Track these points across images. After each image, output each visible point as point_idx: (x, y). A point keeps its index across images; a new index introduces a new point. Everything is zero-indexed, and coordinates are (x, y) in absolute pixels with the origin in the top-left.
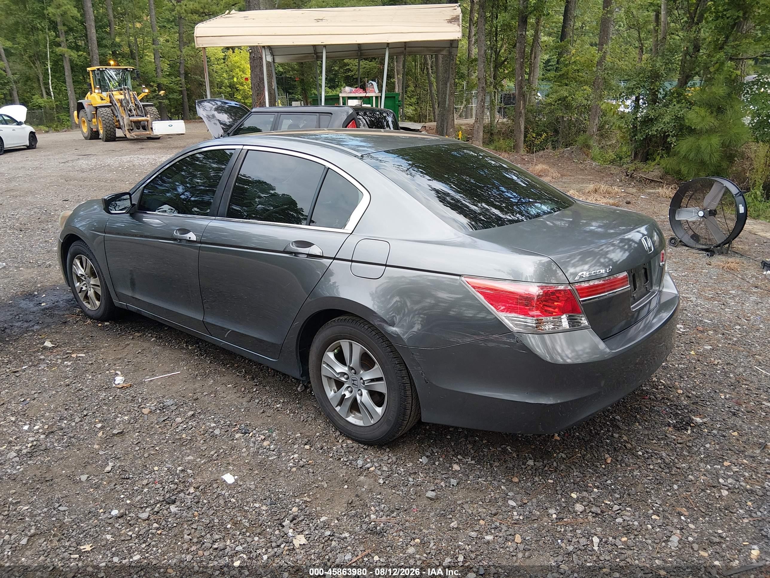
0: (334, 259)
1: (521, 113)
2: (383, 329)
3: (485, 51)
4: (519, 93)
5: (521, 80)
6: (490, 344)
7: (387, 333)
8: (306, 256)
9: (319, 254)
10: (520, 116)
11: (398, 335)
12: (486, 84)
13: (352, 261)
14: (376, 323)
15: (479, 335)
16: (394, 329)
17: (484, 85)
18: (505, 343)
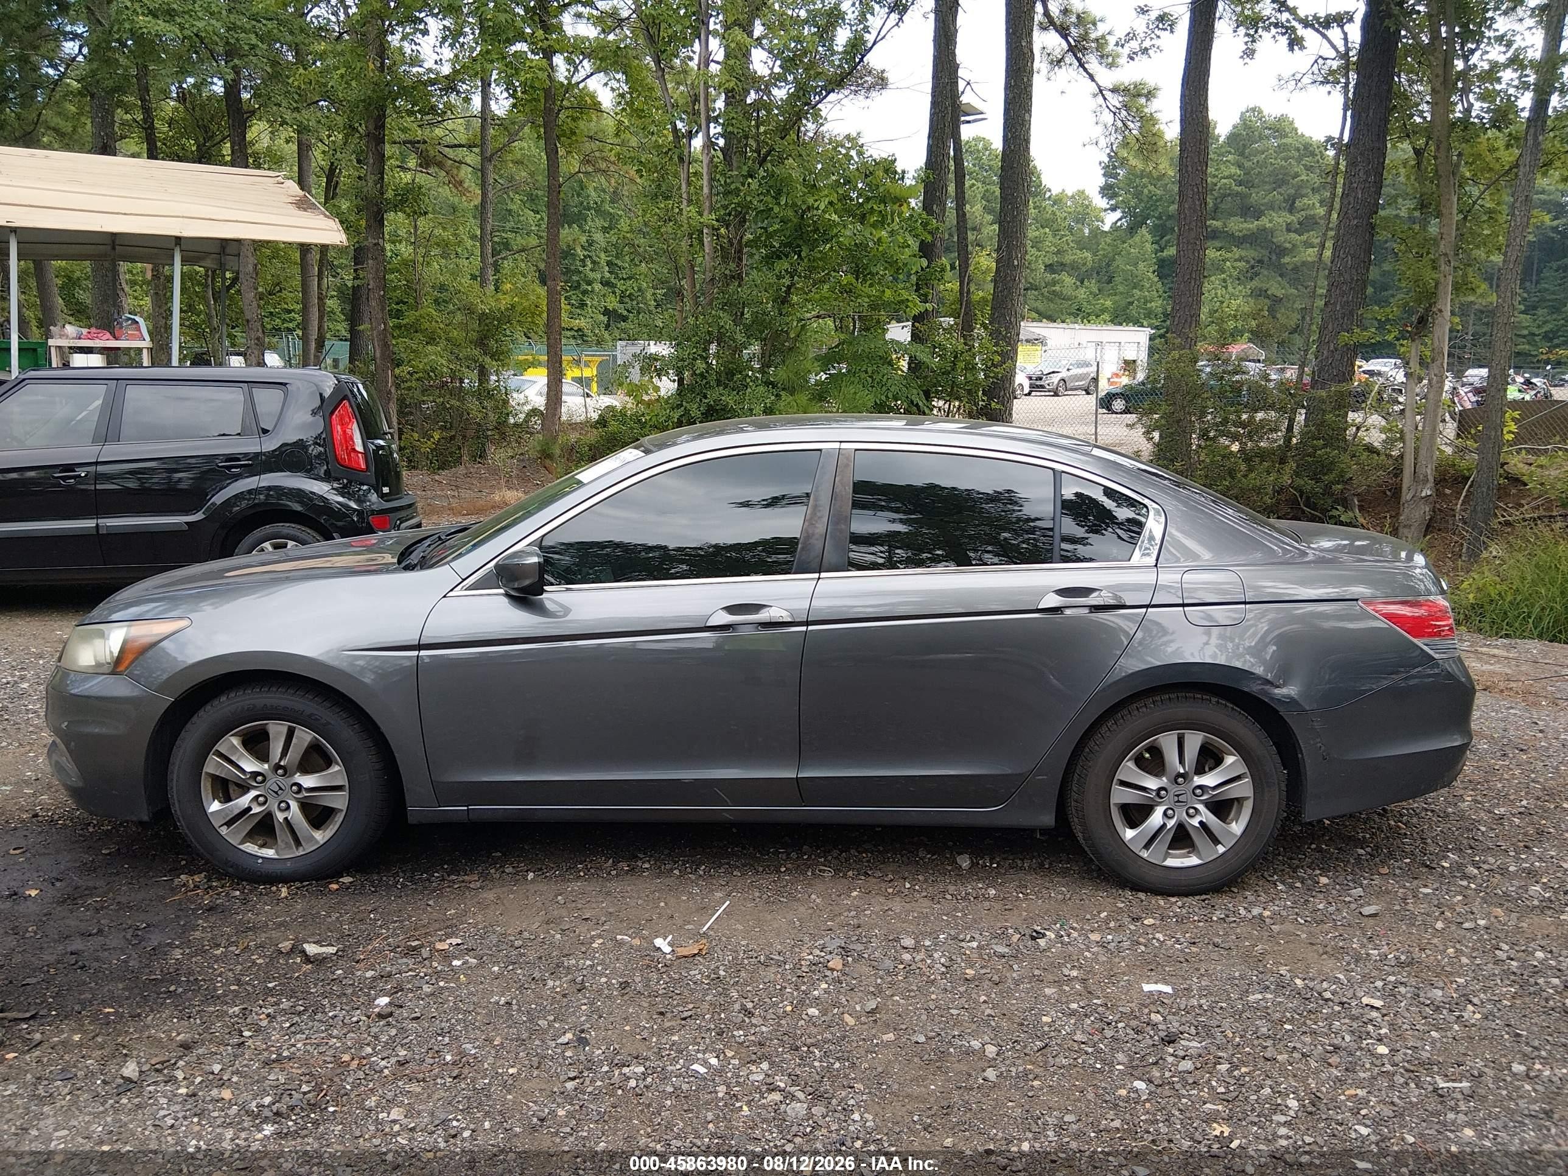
0: (1147, 606)
1: (390, 392)
2: (1266, 693)
3: (256, 265)
4: (383, 354)
5: (385, 329)
6: (1412, 682)
7: (1272, 699)
8: (1086, 611)
9: (1112, 602)
10: (389, 400)
11: (1292, 699)
12: (263, 332)
13: (1183, 605)
14: (1254, 688)
15: (1397, 673)
16: (1284, 691)
17: (260, 334)
18: (1430, 676)
